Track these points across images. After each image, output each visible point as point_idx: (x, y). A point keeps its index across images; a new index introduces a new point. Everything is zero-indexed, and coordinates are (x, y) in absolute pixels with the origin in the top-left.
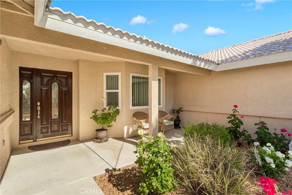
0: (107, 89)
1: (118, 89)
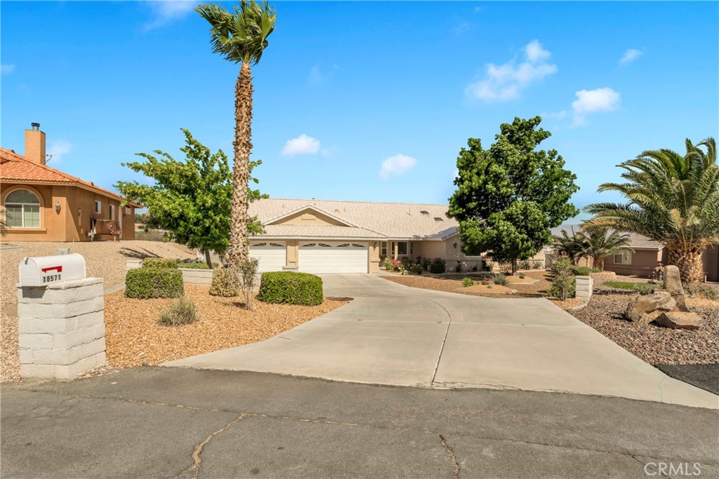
1: (386, 247)
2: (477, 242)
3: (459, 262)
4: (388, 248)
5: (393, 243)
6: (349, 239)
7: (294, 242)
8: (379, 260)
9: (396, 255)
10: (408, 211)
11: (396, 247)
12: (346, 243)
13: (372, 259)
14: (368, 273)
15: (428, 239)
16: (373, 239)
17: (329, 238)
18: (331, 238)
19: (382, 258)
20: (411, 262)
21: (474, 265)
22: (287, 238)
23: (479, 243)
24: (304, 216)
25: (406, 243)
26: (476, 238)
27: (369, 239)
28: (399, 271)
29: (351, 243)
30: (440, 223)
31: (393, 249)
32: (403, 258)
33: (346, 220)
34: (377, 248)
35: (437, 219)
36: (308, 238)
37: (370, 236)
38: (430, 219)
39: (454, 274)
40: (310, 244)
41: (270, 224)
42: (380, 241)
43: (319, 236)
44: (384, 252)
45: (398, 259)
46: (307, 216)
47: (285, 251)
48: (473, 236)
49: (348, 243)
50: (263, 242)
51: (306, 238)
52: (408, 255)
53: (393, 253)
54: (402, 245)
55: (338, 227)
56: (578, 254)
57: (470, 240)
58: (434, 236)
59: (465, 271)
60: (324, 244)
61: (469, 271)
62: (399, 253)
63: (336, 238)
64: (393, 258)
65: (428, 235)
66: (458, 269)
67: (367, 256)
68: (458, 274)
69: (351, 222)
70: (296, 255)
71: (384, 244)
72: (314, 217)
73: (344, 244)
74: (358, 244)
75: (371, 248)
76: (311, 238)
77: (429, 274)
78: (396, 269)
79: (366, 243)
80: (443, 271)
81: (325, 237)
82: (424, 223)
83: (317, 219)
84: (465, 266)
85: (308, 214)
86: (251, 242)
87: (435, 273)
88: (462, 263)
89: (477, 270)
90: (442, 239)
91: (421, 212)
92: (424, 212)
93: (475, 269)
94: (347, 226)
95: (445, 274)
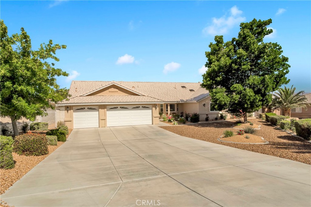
0: (161, 107)
3: (207, 115)
4: (164, 108)
5: (167, 105)
6: (140, 103)
7: (103, 107)
8: (159, 116)
9: (169, 112)
10: (174, 86)
11: (169, 107)
12: (138, 106)
13: (155, 115)
14: (152, 124)
15: (187, 102)
16: (155, 103)
17: (126, 103)
18: (128, 103)
19: (161, 114)
20: (178, 116)
21: (215, 116)
22: (98, 104)
24: (110, 90)
25: (174, 104)
27: (152, 103)
28: (171, 122)
29: (141, 106)
31: (167, 108)
32: (173, 113)
33: (137, 91)
34: (158, 108)
35: (191, 90)
36: (113, 104)
37: (153, 101)
40: (114, 108)
41: (88, 95)
42: (159, 104)
43: (120, 102)
44: (162, 110)
45: (170, 114)
46: (112, 90)
47: (97, 112)
49: (139, 106)
50: (83, 107)
51: (111, 104)
52: (176, 111)
53: (167, 111)
54: (172, 106)
55: (133, 96)
56: (274, 108)
58: (192, 100)
59: (211, 120)
60: (124, 107)
61: (213, 120)
62: (171, 111)
63: (131, 103)
64: (167, 113)
66: (207, 119)
67: (151, 113)
68: (207, 122)
69: (140, 93)
70: (105, 115)
71: (162, 105)
72: (117, 90)
73: (136, 107)
74: (145, 107)
75: (154, 109)
76: (114, 104)
77: (189, 123)
78: (170, 121)
79: (151, 105)
80: (199, 121)
81: (124, 102)
82: (184, 93)
83: (119, 91)
84: (211, 117)
85: (112, 88)
86: (74, 107)
87: (194, 122)
88: (209, 116)
89: (217, 119)
90: (197, 101)
91: (181, 87)
92: (183, 87)
93: (216, 119)
94: (138, 95)
95: (199, 122)
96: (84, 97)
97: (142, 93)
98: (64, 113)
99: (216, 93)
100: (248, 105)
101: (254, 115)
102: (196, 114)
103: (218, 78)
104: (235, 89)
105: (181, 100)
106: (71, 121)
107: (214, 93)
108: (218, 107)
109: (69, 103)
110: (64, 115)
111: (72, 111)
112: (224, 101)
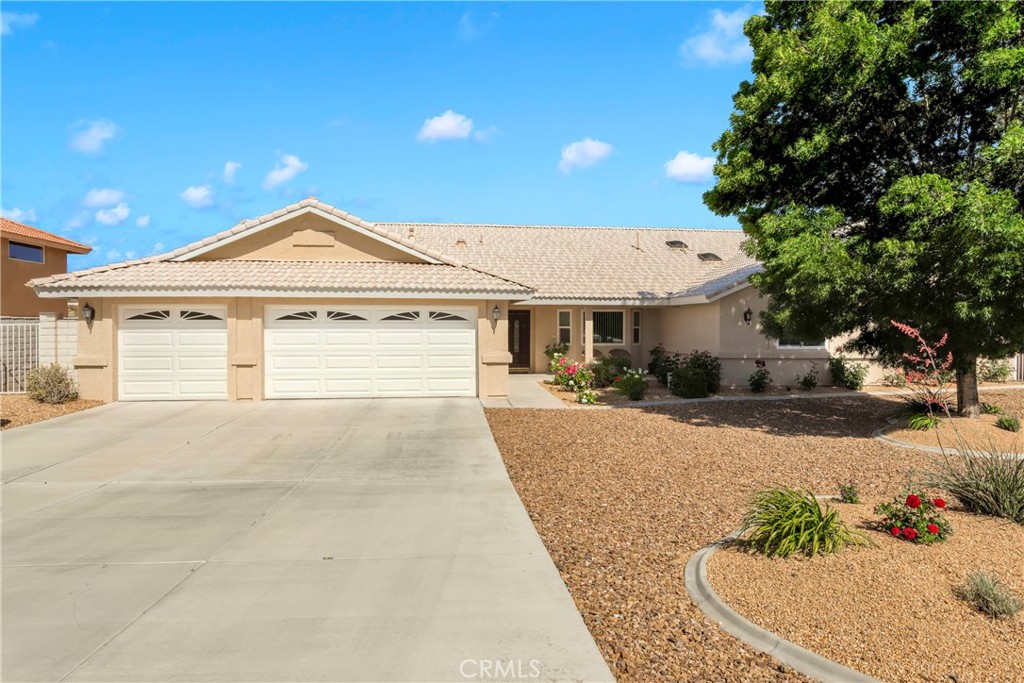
0: (561, 325)
1: (569, 325)
2: (824, 291)
3: (759, 362)
4: (574, 328)
5: (584, 315)
6: (423, 296)
7: (247, 307)
8: (509, 357)
9: (590, 345)
10: (635, 241)
11: (589, 325)
12: (410, 309)
13: (488, 355)
15: (673, 303)
16: (485, 297)
17: (347, 295)
18: (354, 295)
22: (215, 293)
23: (834, 293)
24: (299, 237)
25: (620, 313)
26: (822, 273)
29: (424, 311)
30: (712, 265)
31: (584, 329)
32: (609, 352)
34: (502, 324)
35: (704, 257)
36: (282, 295)
37: (476, 287)
38: (690, 258)
39: (743, 397)
40: (301, 312)
45: (596, 355)
46: (309, 236)
47: (224, 333)
48: (809, 267)
49: (418, 308)
50: (159, 309)
51: (275, 294)
52: (624, 344)
53: (584, 340)
55: (396, 266)
57: (798, 283)
58: (691, 292)
59: (778, 390)
60: (345, 312)
61: (788, 389)
62: (597, 340)
65: (675, 292)
66: (759, 384)
67: (472, 346)
68: (758, 397)
69: (431, 251)
72: (328, 239)
73: (404, 312)
74: (445, 314)
75: (485, 323)
79: (472, 308)
80: (713, 390)
82: (671, 266)
83: (338, 244)
84: (779, 374)
85: (309, 231)
86: (122, 308)
87: (685, 396)
88: (769, 367)
89: (814, 385)
90: (708, 298)
91: (667, 243)
92: (673, 244)
93: (808, 384)
94: (424, 263)
95: (715, 398)
96: (179, 264)
97: (437, 253)
98: (75, 331)
99: (779, 236)
100: (977, 305)
101: (1015, 374)
102: (705, 355)
103: (802, 141)
104: (910, 207)
105: (640, 293)
106: (102, 367)
107: (771, 235)
108: (792, 317)
109: (84, 288)
110: (74, 338)
111: (108, 322)
112: (825, 281)
